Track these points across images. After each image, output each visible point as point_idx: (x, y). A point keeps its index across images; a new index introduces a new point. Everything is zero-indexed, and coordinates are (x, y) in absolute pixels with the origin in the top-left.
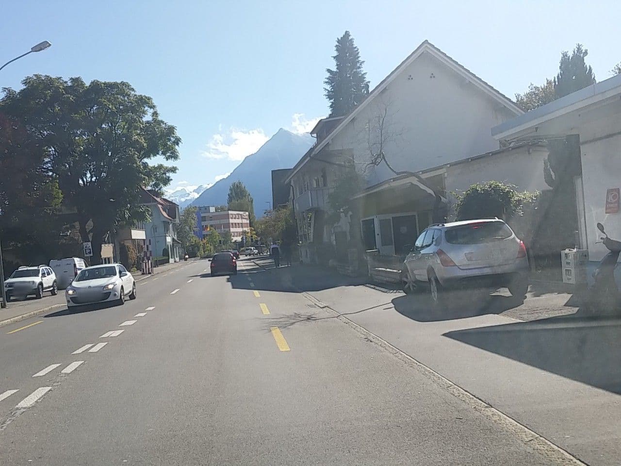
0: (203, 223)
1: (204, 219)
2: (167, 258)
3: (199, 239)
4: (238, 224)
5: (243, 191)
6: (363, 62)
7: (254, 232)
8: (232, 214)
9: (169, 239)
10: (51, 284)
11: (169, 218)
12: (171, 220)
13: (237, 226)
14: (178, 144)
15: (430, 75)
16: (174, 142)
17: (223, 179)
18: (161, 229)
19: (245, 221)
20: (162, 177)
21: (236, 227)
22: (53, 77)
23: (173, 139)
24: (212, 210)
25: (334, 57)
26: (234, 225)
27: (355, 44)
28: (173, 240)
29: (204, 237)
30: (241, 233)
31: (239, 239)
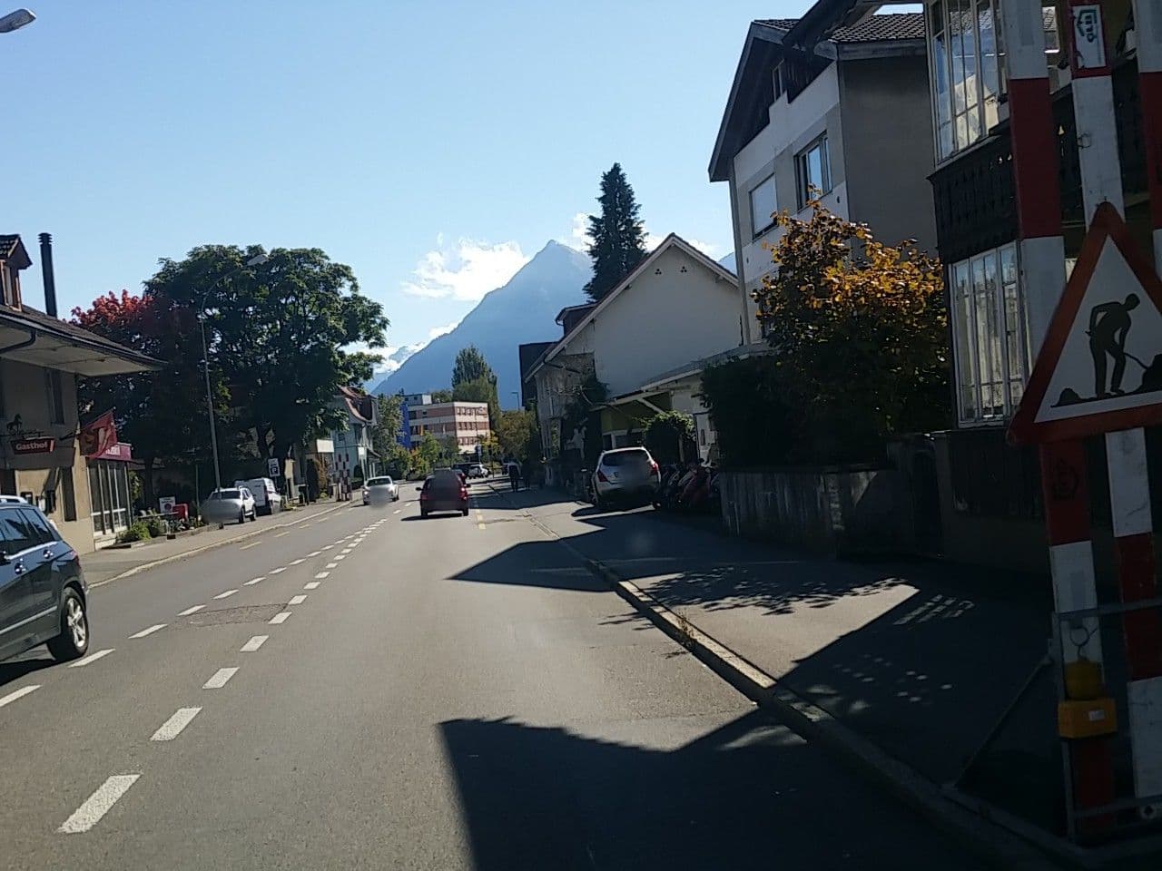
0: (412, 423)
1: (413, 415)
2: (361, 480)
3: (406, 450)
4: (470, 423)
5: (479, 364)
6: (640, 205)
7: (496, 439)
8: (460, 408)
9: (362, 451)
10: (251, 509)
11: (363, 418)
12: (365, 422)
13: (469, 426)
14: (385, 328)
15: (681, 269)
16: (380, 325)
17: (445, 335)
18: (350, 438)
19: (480, 419)
20: (363, 368)
21: (466, 429)
22: (226, 246)
23: (378, 321)
24: (427, 400)
25: (600, 199)
26: (463, 426)
27: (628, 181)
28: (368, 451)
29: (414, 445)
30: (475, 439)
31: (471, 449)
